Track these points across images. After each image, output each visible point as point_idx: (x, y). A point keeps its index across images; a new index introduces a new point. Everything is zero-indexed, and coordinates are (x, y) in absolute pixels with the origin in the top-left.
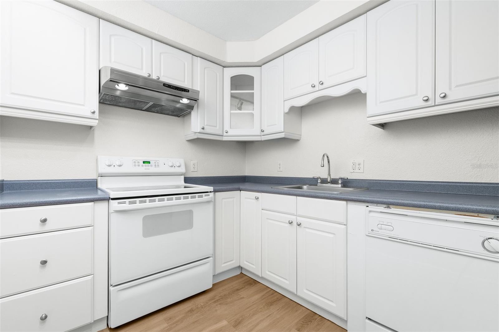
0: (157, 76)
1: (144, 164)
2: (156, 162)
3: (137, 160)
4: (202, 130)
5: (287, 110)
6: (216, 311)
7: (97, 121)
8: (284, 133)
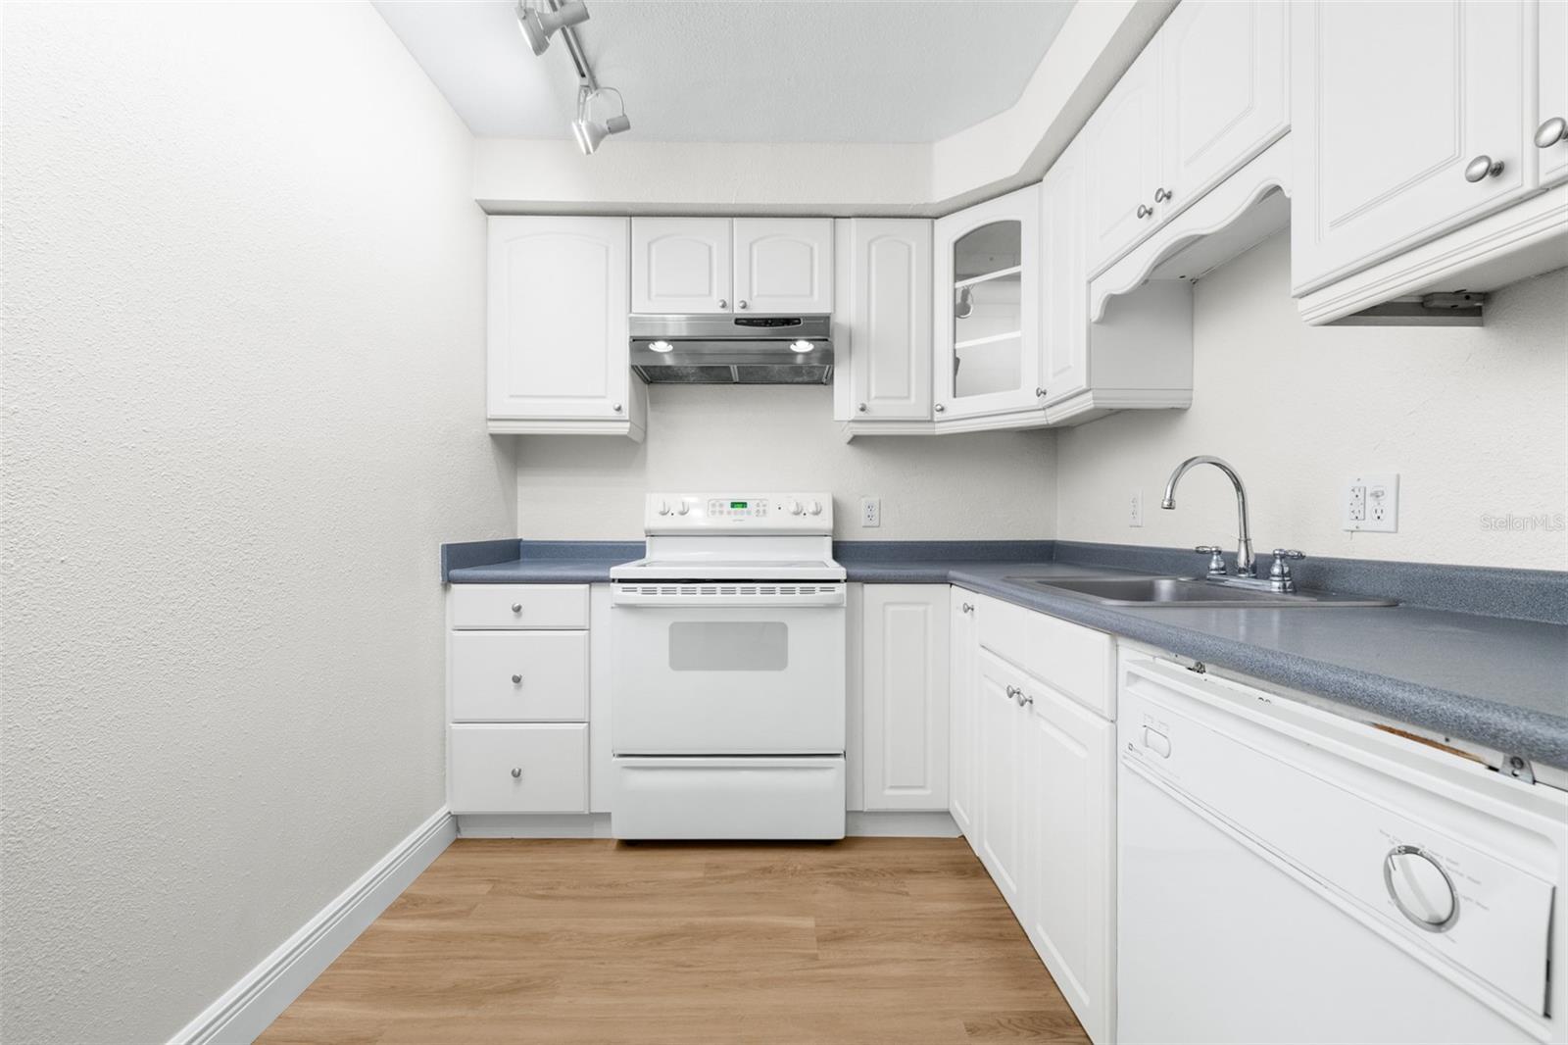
0: (742, 301)
1: (734, 509)
2: (761, 504)
3: (717, 500)
4: (862, 413)
5: (1096, 313)
6: (815, 892)
7: (628, 425)
8: (1090, 395)
